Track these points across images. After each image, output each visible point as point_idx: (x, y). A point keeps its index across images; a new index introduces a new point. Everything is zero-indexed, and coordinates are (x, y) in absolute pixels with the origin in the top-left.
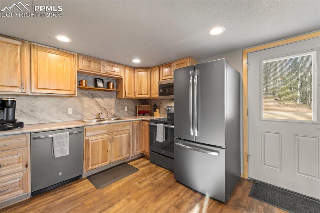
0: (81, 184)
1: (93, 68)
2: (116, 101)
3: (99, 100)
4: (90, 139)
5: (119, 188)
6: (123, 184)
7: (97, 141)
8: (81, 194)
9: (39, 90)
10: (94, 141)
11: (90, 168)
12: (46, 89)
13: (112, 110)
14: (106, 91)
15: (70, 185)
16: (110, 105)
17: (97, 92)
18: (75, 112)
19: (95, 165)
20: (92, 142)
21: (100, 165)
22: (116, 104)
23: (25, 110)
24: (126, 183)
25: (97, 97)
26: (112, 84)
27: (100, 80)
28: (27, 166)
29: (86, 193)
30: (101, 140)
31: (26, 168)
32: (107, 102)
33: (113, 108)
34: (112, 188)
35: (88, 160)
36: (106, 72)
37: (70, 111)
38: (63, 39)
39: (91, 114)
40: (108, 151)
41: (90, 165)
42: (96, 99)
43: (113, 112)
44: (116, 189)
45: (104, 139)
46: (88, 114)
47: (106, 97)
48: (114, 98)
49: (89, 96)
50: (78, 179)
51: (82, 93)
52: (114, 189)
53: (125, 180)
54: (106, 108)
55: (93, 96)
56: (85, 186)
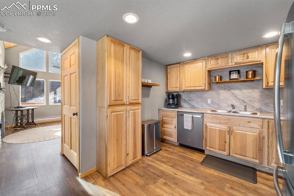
0: (200, 155)
1: (221, 64)
2: (261, 92)
3: (237, 92)
4: (208, 124)
5: (211, 175)
6: (218, 175)
7: (214, 128)
8: (191, 158)
9: (186, 88)
10: (211, 127)
11: (208, 148)
12: (189, 87)
13: (255, 103)
14: (245, 81)
15: (194, 152)
16: (251, 96)
17: (233, 84)
18: (213, 102)
19: (212, 148)
20: (210, 127)
21: (218, 151)
22: (261, 96)
23: (186, 100)
24: (222, 177)
25: (234, 89)
26: (250, 73)
27: (235, 72)
28: (175, 128)
29: (193, 160)
30: (219, 129)
31: (175, 129)
32: (248, 94)
33: (256, 100)
34: (208, 171)
35: (206, 140)
36: (236, 63)
37: (209, 101)
38: (188, 55)
39: (227, 105)
40: (226, 142)
41: (208, 146)
42: (233, 91)
43: (257, 105)
44: (208, 173)
45: (221, 129)
46: (224, 105)
47: (245, 89)
48: (258, 88)
49: (225, 89)
50: (202, 151)
51: (219, 86)
52: (207, 171)
53: (225, 175)
54: (246, 100)
55: (229, 89)
56: (199, 157)
